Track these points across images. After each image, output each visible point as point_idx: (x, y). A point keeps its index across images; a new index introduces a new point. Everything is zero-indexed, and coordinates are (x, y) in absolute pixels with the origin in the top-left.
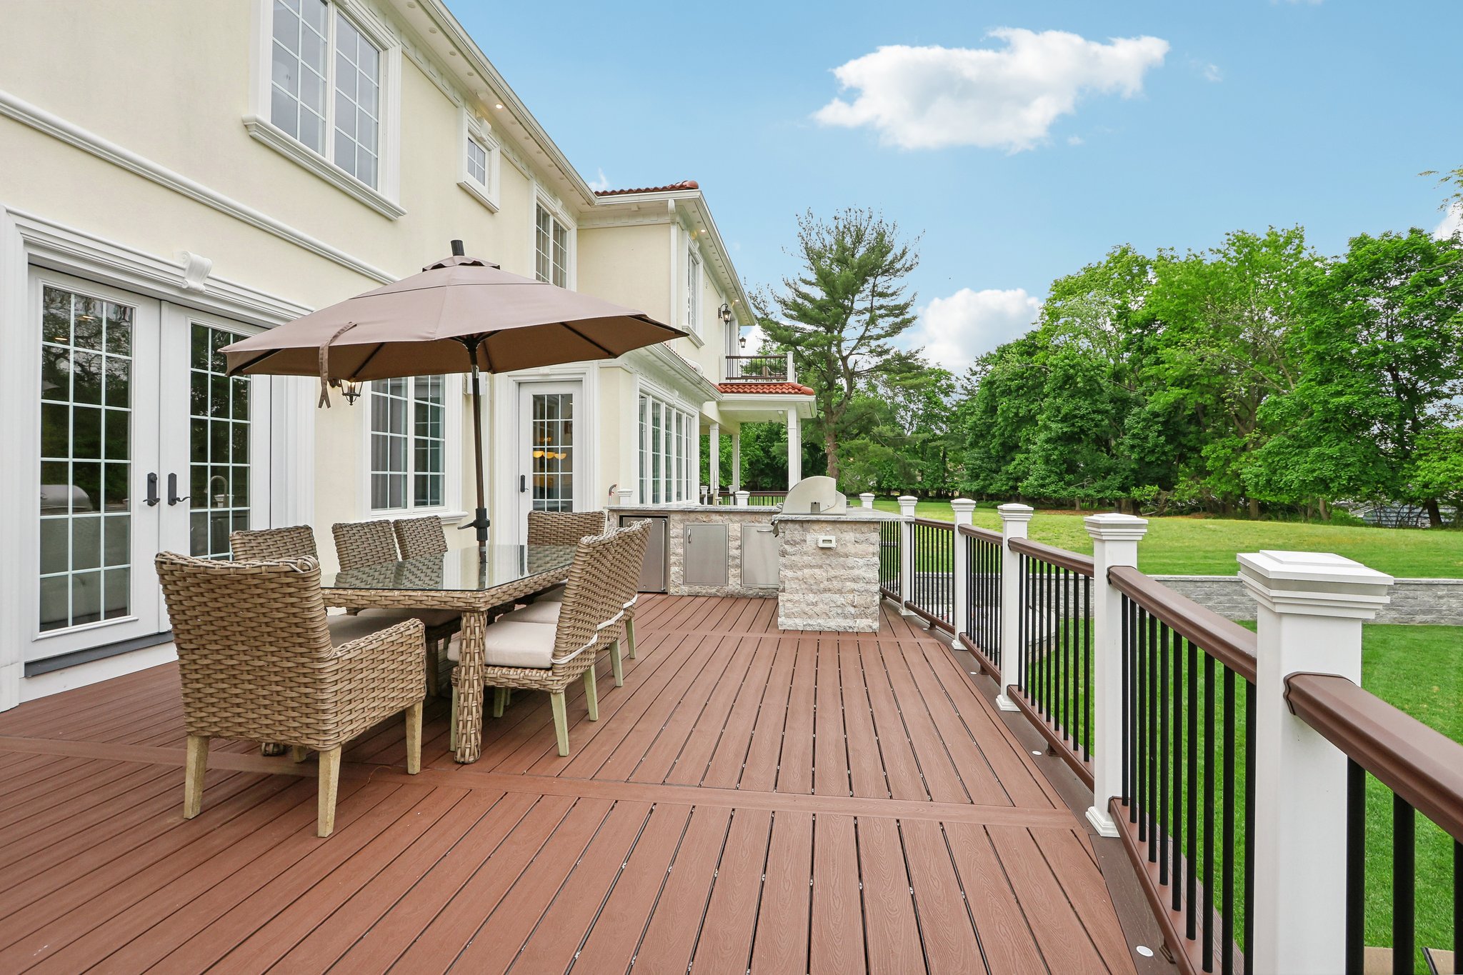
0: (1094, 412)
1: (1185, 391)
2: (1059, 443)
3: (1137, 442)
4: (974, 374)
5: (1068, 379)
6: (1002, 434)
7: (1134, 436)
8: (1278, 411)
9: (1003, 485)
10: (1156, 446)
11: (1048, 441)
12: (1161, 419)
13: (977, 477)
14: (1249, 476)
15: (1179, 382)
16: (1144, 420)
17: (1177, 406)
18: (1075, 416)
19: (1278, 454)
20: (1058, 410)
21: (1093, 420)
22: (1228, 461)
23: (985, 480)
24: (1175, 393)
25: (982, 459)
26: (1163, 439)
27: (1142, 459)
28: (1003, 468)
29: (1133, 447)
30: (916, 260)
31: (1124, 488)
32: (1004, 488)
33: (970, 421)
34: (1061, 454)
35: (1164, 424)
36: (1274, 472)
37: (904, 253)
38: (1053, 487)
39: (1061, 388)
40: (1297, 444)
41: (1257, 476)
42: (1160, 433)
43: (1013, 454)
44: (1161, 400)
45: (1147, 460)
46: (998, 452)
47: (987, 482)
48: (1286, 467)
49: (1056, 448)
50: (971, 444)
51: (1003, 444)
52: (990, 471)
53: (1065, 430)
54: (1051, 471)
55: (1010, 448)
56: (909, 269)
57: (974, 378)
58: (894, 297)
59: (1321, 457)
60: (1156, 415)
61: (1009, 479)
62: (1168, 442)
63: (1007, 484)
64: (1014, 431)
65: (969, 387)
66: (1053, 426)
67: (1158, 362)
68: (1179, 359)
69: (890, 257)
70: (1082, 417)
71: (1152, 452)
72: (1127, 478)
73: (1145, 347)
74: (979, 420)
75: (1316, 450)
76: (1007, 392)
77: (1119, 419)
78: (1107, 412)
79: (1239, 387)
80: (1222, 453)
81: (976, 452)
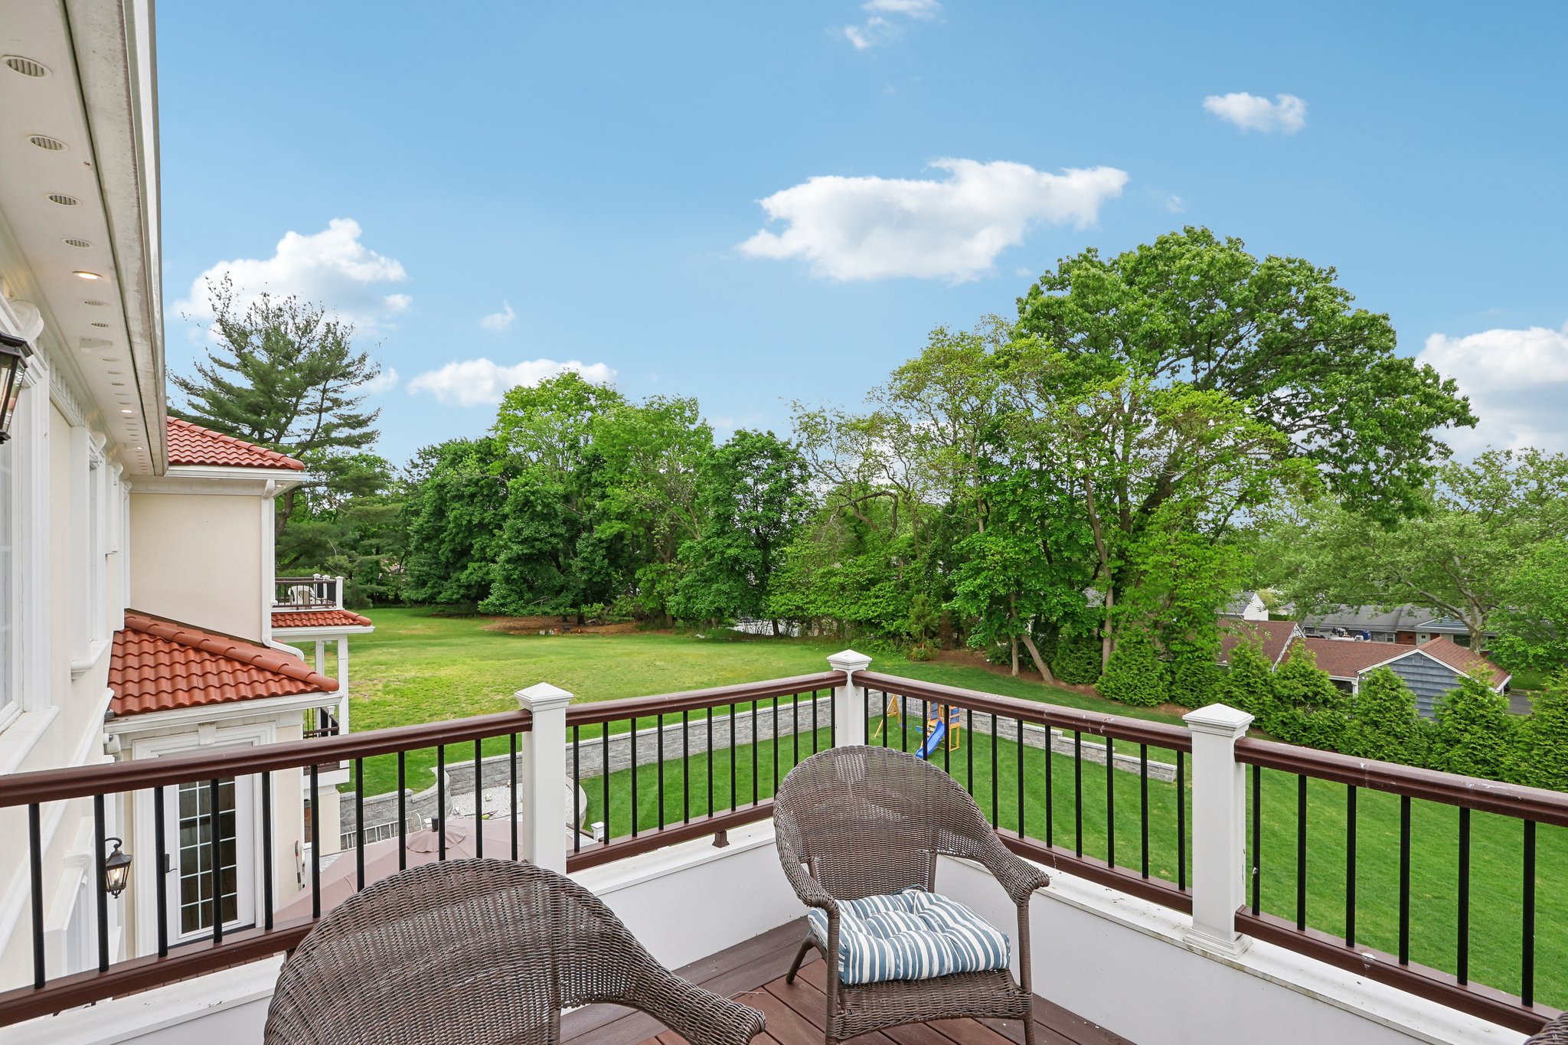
0: (551, 535)
1: (626, 526)
2: (520, 563)
3: (586, 564)
4: (416, 466)
5: (527, 503)
6: (453, 540)
7: (585, 559)
8: (692, 554)
9: (454, 593)
10: (602, 568)
11: (509, 561)
12: (605, 545)
13: (424, 584)
14: (673, 603)
15: (622, 517)
16: (592, 545)
17: (620, 536)
18: (537, 540)
19: (692, 586)
20: (519, 531)
21: (550, 543)
22: (653, 582)
23: (433, 587)
24: (618, 526)
25: (430, 565)
26: (606, 561)
27: (590, 579)
28: (454, 576)
29: (583, 569)
30: (378, 369)
31: (574, 605)
32: (455, 597)
33: (417, 522)
34: (521, 573)
35: (607, 549)
36: (689, 599)
37: (363, 359)
38: (513, 606)
39: (521, 511)
40: (703, 578)
41: (678, 604)
42: (604, 557)
43: (464, 560)
44: (606, 530)
45: (594, 580)
46: (447, 558)
47: (436, 590)
48: (696, 597)
49: (516, 568)
50: (416, 548)
51: (453, 551)
52: (439, 577)
53: (525, 551)
54: (512, 590)
55: (462, 555)
56: (368, 377)
57: (415, 471)
58: (351, 406)
59: (719, 592)
60: (601, 541)
61: (460, 587)
62: (610, 565)
63: (458, 593)
64: (466, 538)
65: (410, 481)
66: (515, 547)
67: (603, 497)
68: (621, 497)
69: (345, 362)
70: (541, 540)
71: (598, 573)
72: (577, 595)
73: (593, 480)
74: (427, 523)
75: (715, 586)
76: (460, 497)
77: (572, 540)
78: (562, 535)
79: (663, 525)
80: (650, 576)
81: (423, 557)
